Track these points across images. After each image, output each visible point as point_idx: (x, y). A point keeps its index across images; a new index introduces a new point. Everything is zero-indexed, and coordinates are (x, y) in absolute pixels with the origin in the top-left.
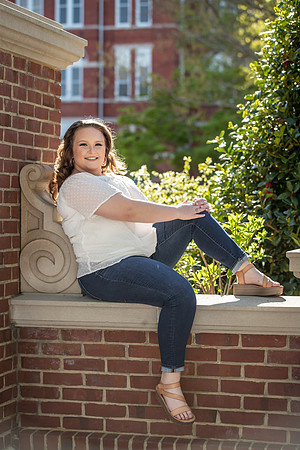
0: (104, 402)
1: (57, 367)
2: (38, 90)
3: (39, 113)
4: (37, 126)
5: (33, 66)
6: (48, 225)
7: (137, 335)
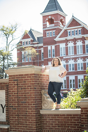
0: (54, 125)
1: (47, 120)
2: (45, 78)
3: (45, 82)
4: (45, 84)
5: (44, 75)
6: (46, 99)
7: (58, 115)
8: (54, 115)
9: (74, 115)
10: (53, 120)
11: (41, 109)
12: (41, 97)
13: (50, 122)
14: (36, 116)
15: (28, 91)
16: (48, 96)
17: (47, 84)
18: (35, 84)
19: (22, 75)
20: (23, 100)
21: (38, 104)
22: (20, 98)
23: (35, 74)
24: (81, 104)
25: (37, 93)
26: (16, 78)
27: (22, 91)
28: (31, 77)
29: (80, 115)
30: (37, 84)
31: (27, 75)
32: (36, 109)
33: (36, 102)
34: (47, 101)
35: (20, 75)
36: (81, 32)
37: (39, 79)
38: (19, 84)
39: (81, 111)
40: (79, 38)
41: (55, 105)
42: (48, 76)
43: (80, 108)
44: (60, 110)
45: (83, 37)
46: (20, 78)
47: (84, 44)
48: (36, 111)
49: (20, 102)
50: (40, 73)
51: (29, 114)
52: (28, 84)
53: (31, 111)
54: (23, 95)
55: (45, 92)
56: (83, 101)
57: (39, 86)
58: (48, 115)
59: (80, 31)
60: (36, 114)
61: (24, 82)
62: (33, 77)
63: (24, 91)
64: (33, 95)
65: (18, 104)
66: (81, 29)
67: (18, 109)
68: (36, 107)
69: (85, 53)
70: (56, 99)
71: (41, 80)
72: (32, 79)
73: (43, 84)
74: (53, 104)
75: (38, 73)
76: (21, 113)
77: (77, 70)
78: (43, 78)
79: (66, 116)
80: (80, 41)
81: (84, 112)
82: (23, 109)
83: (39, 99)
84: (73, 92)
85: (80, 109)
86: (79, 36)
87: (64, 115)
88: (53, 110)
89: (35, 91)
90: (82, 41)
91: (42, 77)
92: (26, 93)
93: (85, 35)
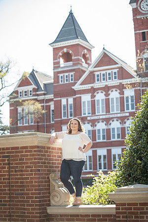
2: (55, 154)
3: (56, 160)
4: (55, 163)
5: (53, 148)
6: (56, 188)
7: (78, 216)
8: (71, 216)
9: (104, 216)
11: (49, 205)
12: (49, 185)
14: (40, 217)
15: (27, 175)
16: (61, 183)
17: (58, 164)
18: (39, 162)
19: (17, 148)
20: (18, 190)
21: (43, 197)
22: (13, 186)
23: (38, 147)
24: (116, 197)
25: (42, 178)
26: (7, 153)
27: (17, 175)
28: (31, 151)
29: (114, 216)
30: (42, 163)
31: (26, 147)
32: (40, 205)
33: (40, 194)
34: (59, 192)
35: (13, 148)
36: (117, 75)
37: (45, 155)
38: (12, 164)
39: (117, 209)
40: (114, 85)
41: (72, 199)
42: (60, 149)
43: (115, 203)
44: (80, 206)
45: (121, 83)
46: (13, 152)
47: (122, 96)
48: (40, 209)
49: (13, 194)
50: (47, 145)
51: (28, 213)
52: (27, 163)
53: (32, 209)
54: (17, 182)
55: (55, 177)
56: (120, 192)
57: (46, 167)
58: (60, 215)
59: (115, 73)
60: (40, 213)
61: (20, 160)
62: (35, 151)
63: (20, 175)
64: (35, 182)
65: (10, 197)
66: (118, 69)
67: (10, 205)
68: (40, 201)
69: (124, 111)
70: (74, 188)
71: (49, 156)
72: (33, 155)
73: (53, 163)
74: (69, 198)
75: (43, 145)
76: (14, 212)
77: (110, 139)
78: (52, 152)
79: (91, 217)
80: (116, 91)
81: (121, 211)
82: (18, 205)
83: (45, 189)
84: (103, 176)
85: (114, 206)
86: (114, 82)
87: (87, 216)
88: (69, 206)
89: (38, 174)
90: (119, 91)
91: (50, 152)
92: (23, 179)
93: (124, 81)
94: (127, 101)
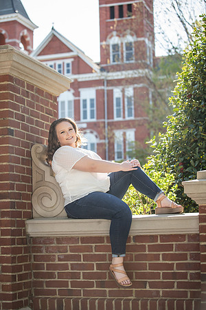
1: (54, 260)
2: (42, 104)
3: (43, 118)
5: (39, 91)
6: (48, 178)
7: (100, 239)
9: (165, 238)
10: (78, 258)
11: (30, 216)
13: (66, 267)
14: (13, 242)
17: (47, 126)
18: (11, 114)
21: (19, 196)
23: (10, 78)
25: (18, 152)
30: (17, 116)
48: (12, 224)
50: (27, 80)
58: (57, 239)
59: (68, 65)
62: (2, 88)
69: (80, 120)
71: (31, 105)
73: (37, 123)
75: (22, 77)
78: (37, 99)
79: (132, 243)
80: (69, 90)
90: (72, 91)
91: (32, 96)
93: (81, 76)
94: (85, 106)
